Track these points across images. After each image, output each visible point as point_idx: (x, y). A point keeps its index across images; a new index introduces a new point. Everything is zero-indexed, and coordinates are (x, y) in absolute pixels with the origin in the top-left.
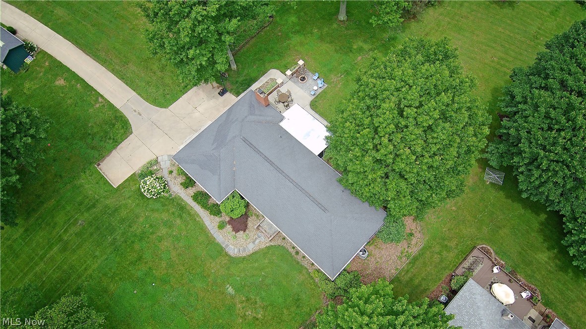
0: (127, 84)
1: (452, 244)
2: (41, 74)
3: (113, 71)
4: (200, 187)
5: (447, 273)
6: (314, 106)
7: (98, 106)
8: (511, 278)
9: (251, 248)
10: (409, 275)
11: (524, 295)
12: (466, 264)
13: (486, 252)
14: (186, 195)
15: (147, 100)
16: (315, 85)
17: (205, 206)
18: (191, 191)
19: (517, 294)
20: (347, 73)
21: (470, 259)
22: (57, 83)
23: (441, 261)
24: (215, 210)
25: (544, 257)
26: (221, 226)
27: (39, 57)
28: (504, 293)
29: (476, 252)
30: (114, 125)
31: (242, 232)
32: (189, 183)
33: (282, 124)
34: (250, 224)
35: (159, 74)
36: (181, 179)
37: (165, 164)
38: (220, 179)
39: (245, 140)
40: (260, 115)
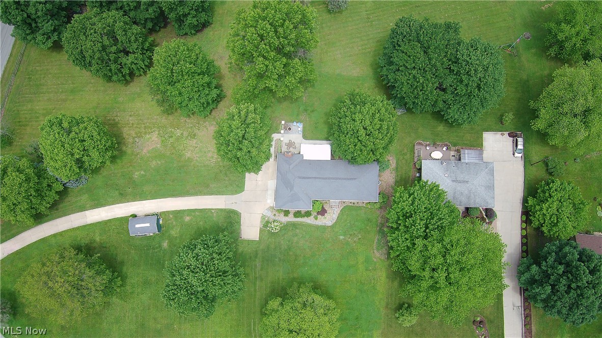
0: (217, 195)
1: (406, 151)
2: (174, 223)
3: (205, 194)
4: (293, 210)
5: (412, 164)
6: (305, 137)
7: (215, 214)
8: (435, 146)
9: (335, 216)
10: (399, 176)
11: (444, 149)
12: (416, 155)
13: (420, 144)
14: (291, 218)
15: (232, 194)
16: (298, 127)
17: (303, 216)
18: (291, 215)
19: (442, 151)
20: (306, 110)
21: (416, 152)
22: (186, 220)
23: (406, 161)
24: (308, 214)
25: (441, 128)
26: (316, 218)
27: (163, 216)
28: (437, 155)
29: (416, 147)
30: (230, 217)
31: (326, 214)
32: (287, 213)
33: (305, 158)
34: (326, 208)
35: (227, 179)
36: (282, 215)
37: (269, 214)
38: (303, 201)
39: (300, 178)
40: (294, 162)
